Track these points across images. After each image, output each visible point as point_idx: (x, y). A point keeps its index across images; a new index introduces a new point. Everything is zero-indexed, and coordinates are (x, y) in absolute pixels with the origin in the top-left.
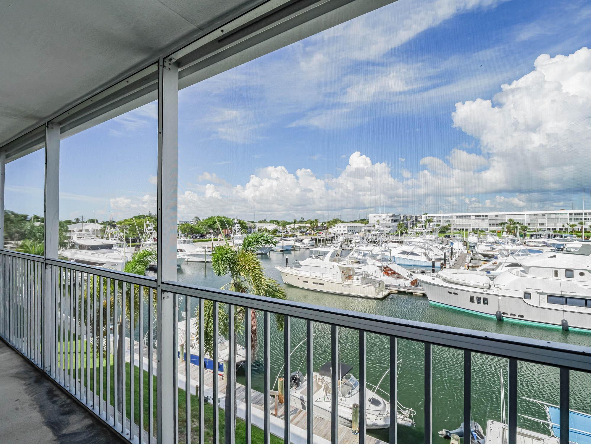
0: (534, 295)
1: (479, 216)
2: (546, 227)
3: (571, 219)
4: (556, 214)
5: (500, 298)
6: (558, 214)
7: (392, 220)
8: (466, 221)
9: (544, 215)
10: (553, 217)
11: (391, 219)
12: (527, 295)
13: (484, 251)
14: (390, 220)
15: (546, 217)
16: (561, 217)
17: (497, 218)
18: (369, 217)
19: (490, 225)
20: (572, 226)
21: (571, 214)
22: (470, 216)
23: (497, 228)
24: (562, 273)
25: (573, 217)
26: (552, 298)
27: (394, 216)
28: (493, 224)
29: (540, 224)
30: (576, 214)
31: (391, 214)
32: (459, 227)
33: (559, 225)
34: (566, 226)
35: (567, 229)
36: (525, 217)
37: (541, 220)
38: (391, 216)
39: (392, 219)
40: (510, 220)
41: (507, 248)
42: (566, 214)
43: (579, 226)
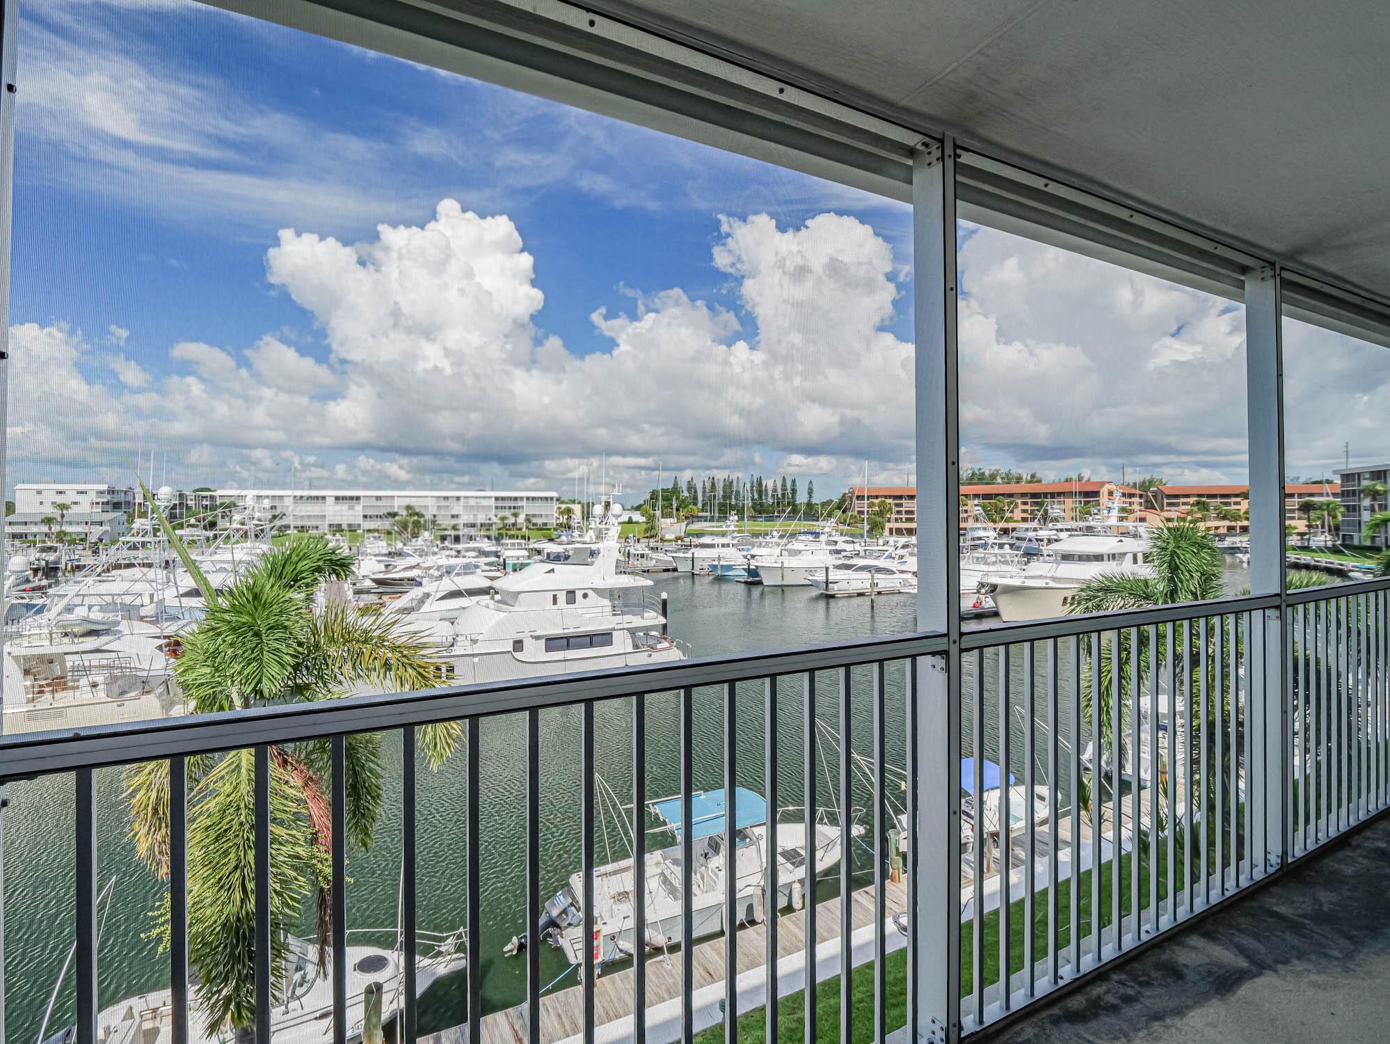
0: (528, 644)
1: (344, 498)
2: (461, 521)
3: (496, 508)
4: (477, 497)
5: (476, 660)
6: (480, 497)
7: (107, 503)
8: (314, 509)
9: (458, 498)
10: (472, 502)
11: (101, 500)
12: (518, 645)
13: (374, 574)
14: (98, 503)
15: (462, 502)
16: (485, 503)
17: (379, 503)
18: (18, 495)
19: (365, 517)
20: (503, 519)
21: (497, 499)
22: (324, 498)
23: (379, 523)
24: (562, 598)
25: (500, 504)
26: (552, 643)
27: (111, 491)
28: (371, 517)
29: (453, 516)
30: (503, 499)
31: (105, 487)
32: (300, 523)
33: (481, 518)
34: (495, 520)
35: (491, 525)
36: (430, 502)
37: (457, 508)
38: (102, 492)
39: (105, 500)
40: (408, 507)
41: (440, 562)
42: (490, 497)
43: (512, 520)
